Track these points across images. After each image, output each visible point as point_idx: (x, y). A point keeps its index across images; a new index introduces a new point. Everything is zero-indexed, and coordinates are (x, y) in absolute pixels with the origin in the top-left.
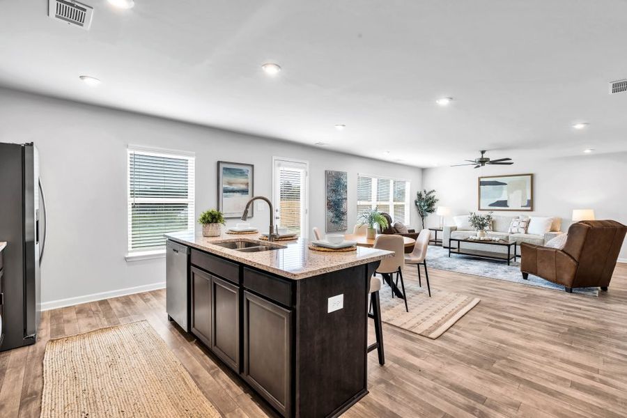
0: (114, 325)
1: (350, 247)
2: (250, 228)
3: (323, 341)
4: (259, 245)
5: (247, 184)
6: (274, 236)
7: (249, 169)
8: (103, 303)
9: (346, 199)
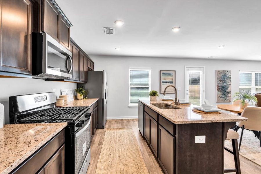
0: (123, 128)
1: (217, 112)
2: (170, 98)
3: (192, 156)
4: (170, 106)
5: (173, 79)
6: (177, 103)
7: (174, 72)
8: (122, 120)
9: (230, 85)
